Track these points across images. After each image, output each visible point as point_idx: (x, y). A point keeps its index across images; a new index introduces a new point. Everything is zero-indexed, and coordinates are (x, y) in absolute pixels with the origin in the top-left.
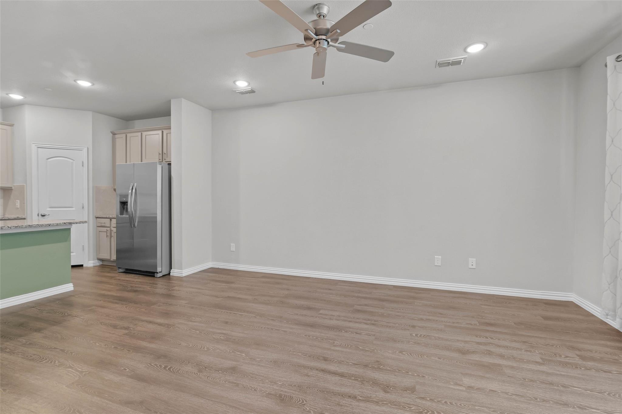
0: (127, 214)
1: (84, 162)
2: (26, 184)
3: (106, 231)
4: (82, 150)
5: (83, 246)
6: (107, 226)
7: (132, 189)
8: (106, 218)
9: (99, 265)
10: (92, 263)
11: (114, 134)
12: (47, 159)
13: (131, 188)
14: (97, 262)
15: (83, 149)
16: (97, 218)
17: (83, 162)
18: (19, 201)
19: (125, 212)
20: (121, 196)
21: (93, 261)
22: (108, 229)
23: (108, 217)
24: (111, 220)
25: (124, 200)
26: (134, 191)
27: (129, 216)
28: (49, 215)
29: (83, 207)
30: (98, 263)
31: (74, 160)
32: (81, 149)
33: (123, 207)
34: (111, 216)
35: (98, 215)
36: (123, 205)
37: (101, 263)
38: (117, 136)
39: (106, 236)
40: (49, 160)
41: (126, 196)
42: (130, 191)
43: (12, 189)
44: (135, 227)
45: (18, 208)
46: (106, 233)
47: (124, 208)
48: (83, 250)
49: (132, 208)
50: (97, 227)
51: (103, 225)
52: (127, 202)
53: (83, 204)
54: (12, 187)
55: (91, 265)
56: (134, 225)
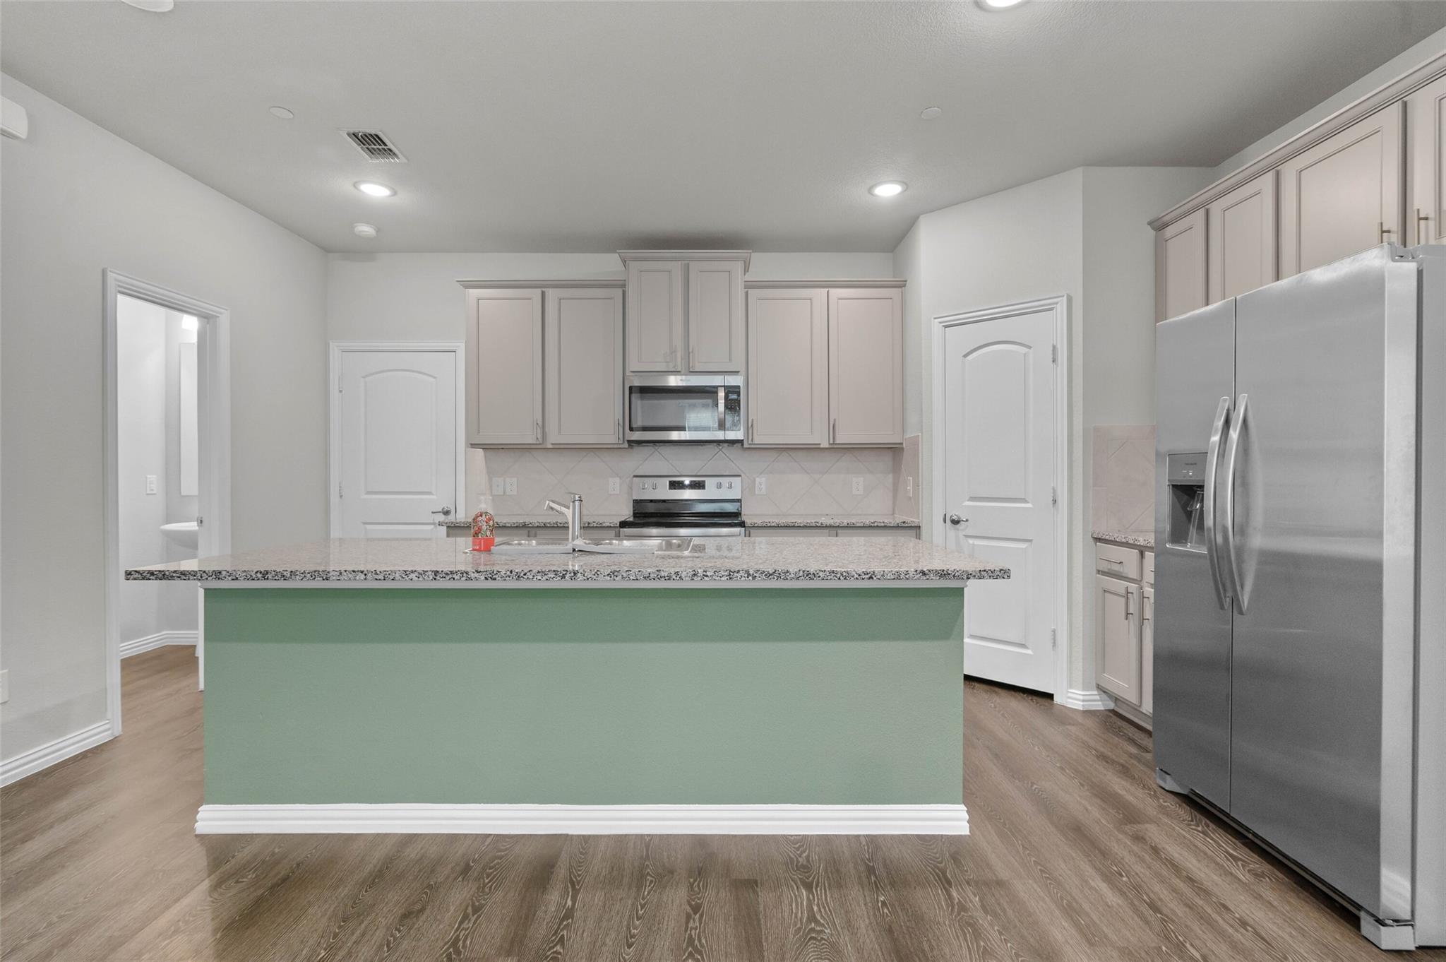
0: (1201, 541)
1: (1059, 346)
2: (922, 433)
3: (1123, 592)
4: (1051, 309)
5: (1054, 631)
6: (1131, 576)
7: (1227, 422)
8: (1126, 545)
9: (1102, 708)
10: (1081, 698)
11: (1159, 226)
12: (965, 356)
13: (1220, 423)
14: (1098, 697)
15: (1057, 303)
16: (1098, 540)
17: (1054, 348)
18: (911, 478)
19: (1193, 532)
20: (1175, 459)
21: (1083, 690)
22: (1133, 587)
23: (1131, 542)
24: (1142, 554)
25: (1189, 476)
26: (1234, 435)
27: (1210, 550)
28: (967, 521)
29: (1055, 501)
30: (1099, 704)
31: (1030, 348)
32: (1050, 304)
33: (1184, 507)
34: (1141, 539)
35: (1103, 532)
36: (1186, 497)
37: (1111, 706)
38: (1169, 231)
39: (1123, 614)
40: (970, 358)
41: (1200, 458)
42: (1216, 438)
43: (903, 449)
44: (1241, 613)
45: (910, 498)
46: (1123, 600)
47: (1189, 515)
48: (1054, 644)
49: (1225, 512)
50: (1099, 572)
51: (1116, 568)
52: (1201, 487)
53: (1054, 491)
54: (902, 444)
55: (1078, 705)
56: (1235, 601)
